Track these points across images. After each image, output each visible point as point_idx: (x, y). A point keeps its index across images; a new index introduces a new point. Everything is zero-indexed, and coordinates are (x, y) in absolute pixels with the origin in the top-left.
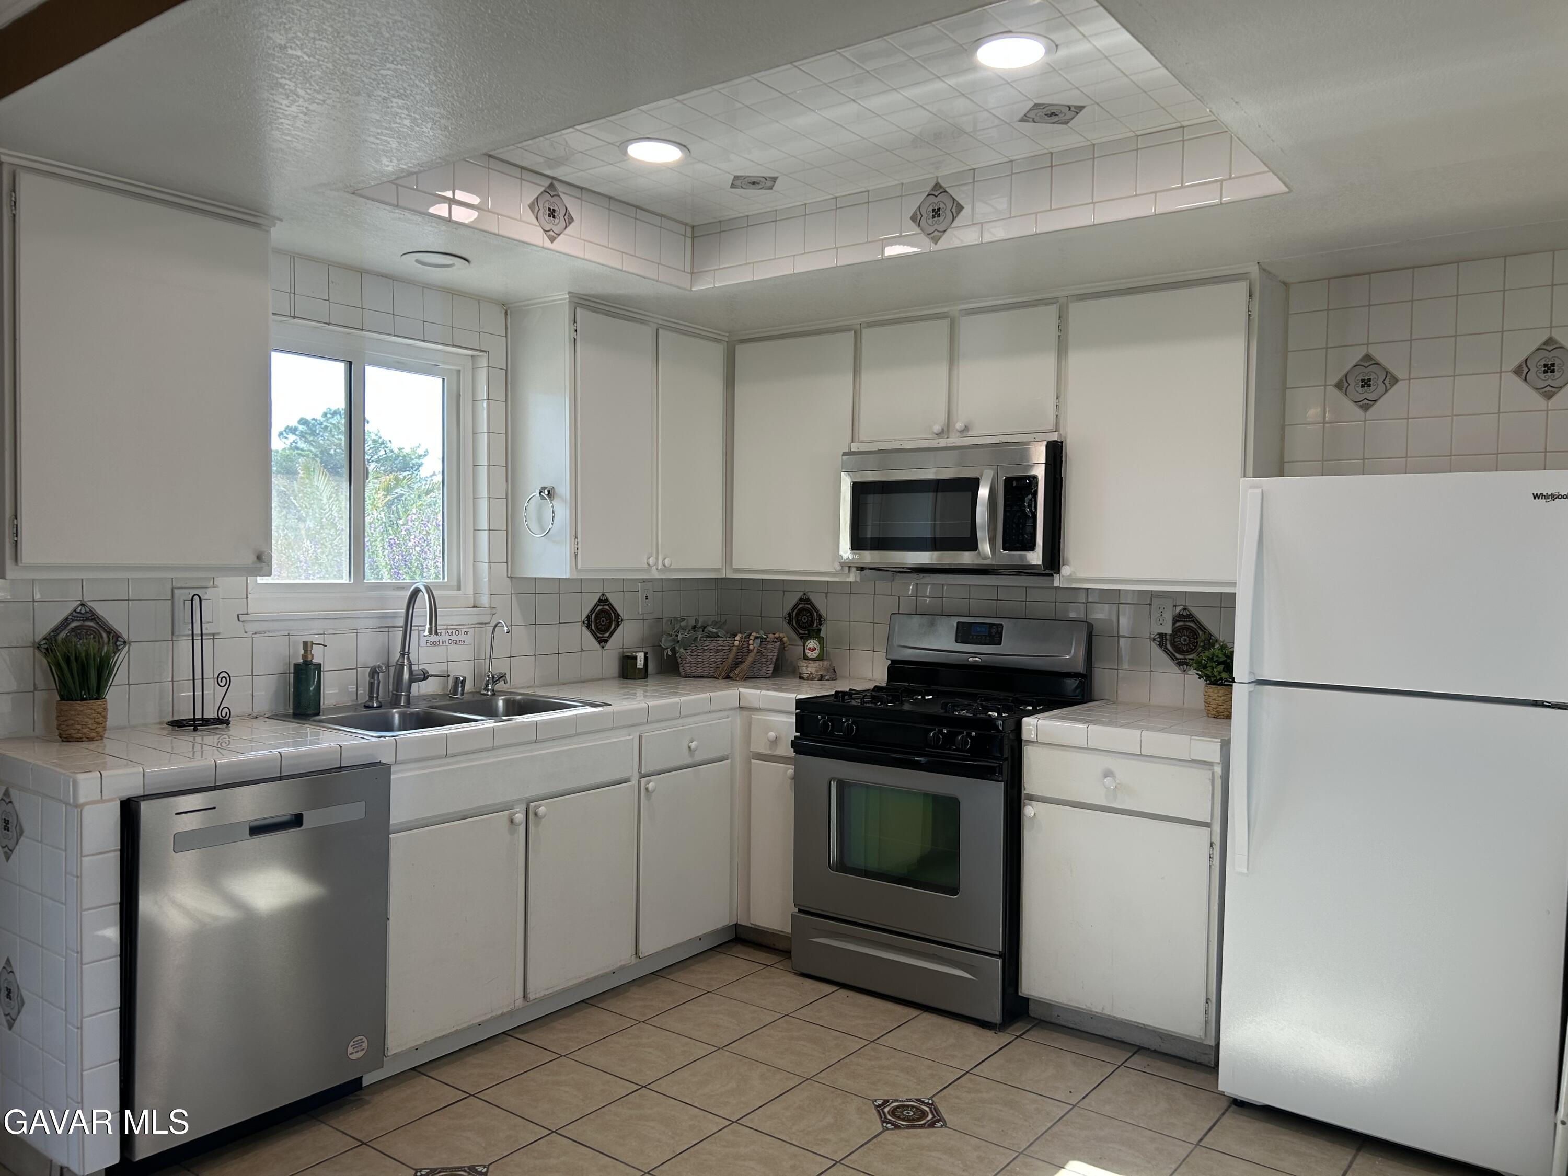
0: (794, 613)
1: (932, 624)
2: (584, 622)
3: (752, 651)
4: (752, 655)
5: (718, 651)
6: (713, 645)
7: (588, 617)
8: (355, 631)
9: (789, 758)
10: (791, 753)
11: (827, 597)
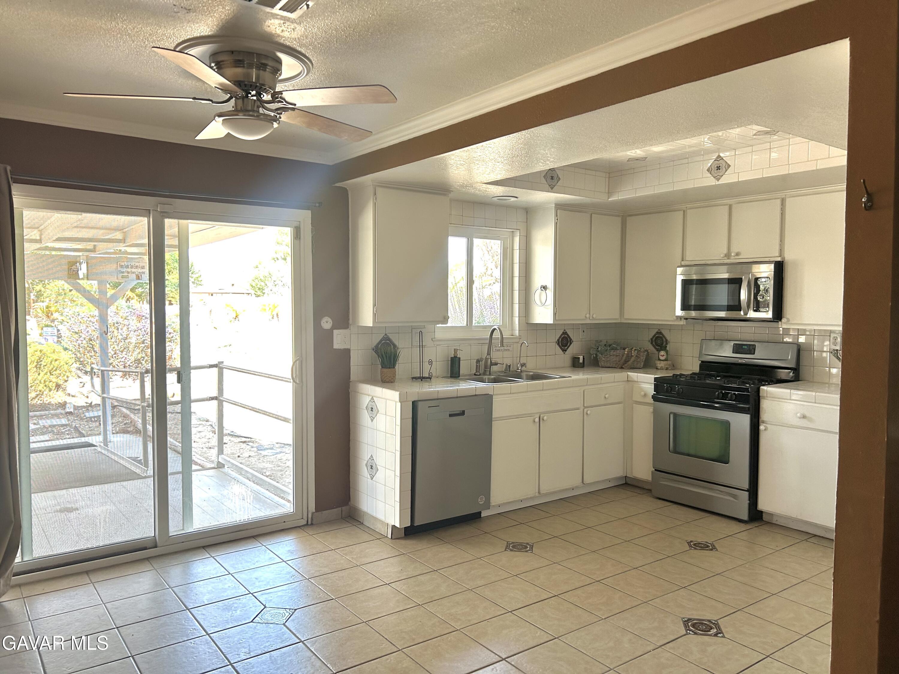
0: (654, 339)
1: (721, 345)
2: (556, 342)
4: (633, 358)
5: (617, 356)
6: (615, 353)
7: (558, 340)
8: (472, 345)
9: (651, 404)
10: (652, 401)
11: (670, 331)
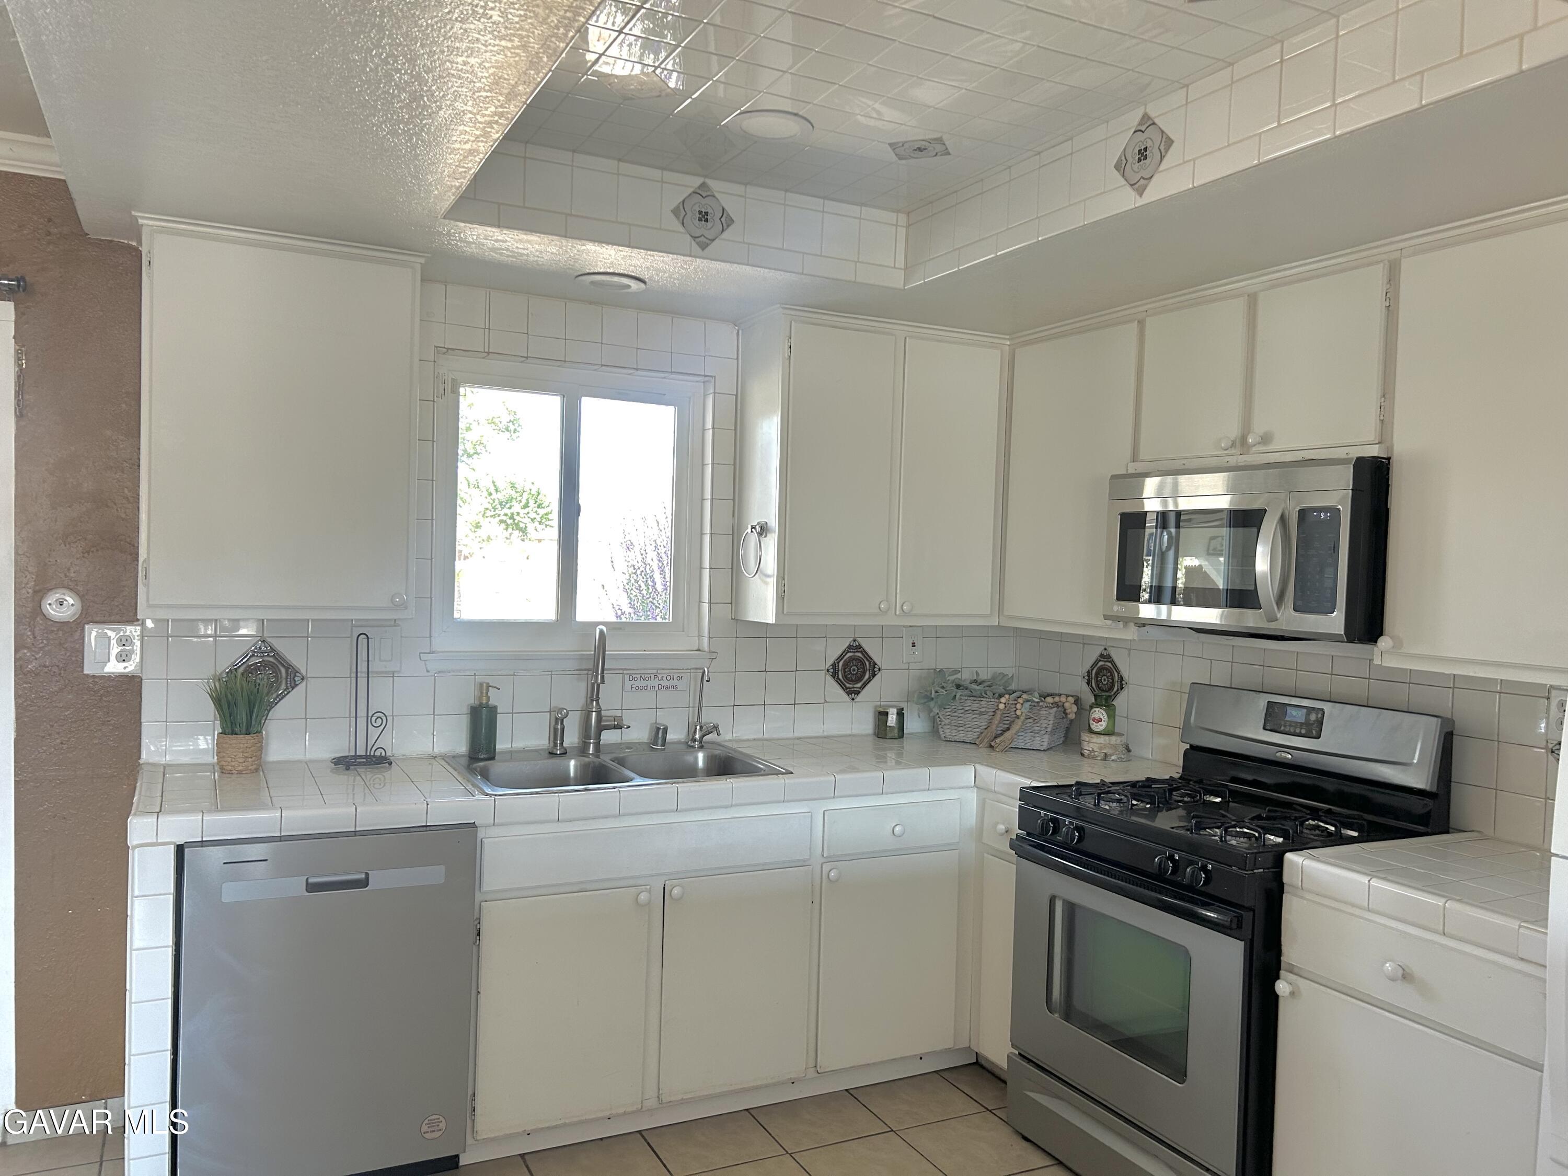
0: (1094, 671)
1: (1237, 701)
2: (828, 671)
3: (1018, 717)
4: (1019, 722)
5: (981, 714)
6: (975, 706)
7: (834, 665)
8: (550, 673)
9: (1008, 861)
11: (1129, 654)
